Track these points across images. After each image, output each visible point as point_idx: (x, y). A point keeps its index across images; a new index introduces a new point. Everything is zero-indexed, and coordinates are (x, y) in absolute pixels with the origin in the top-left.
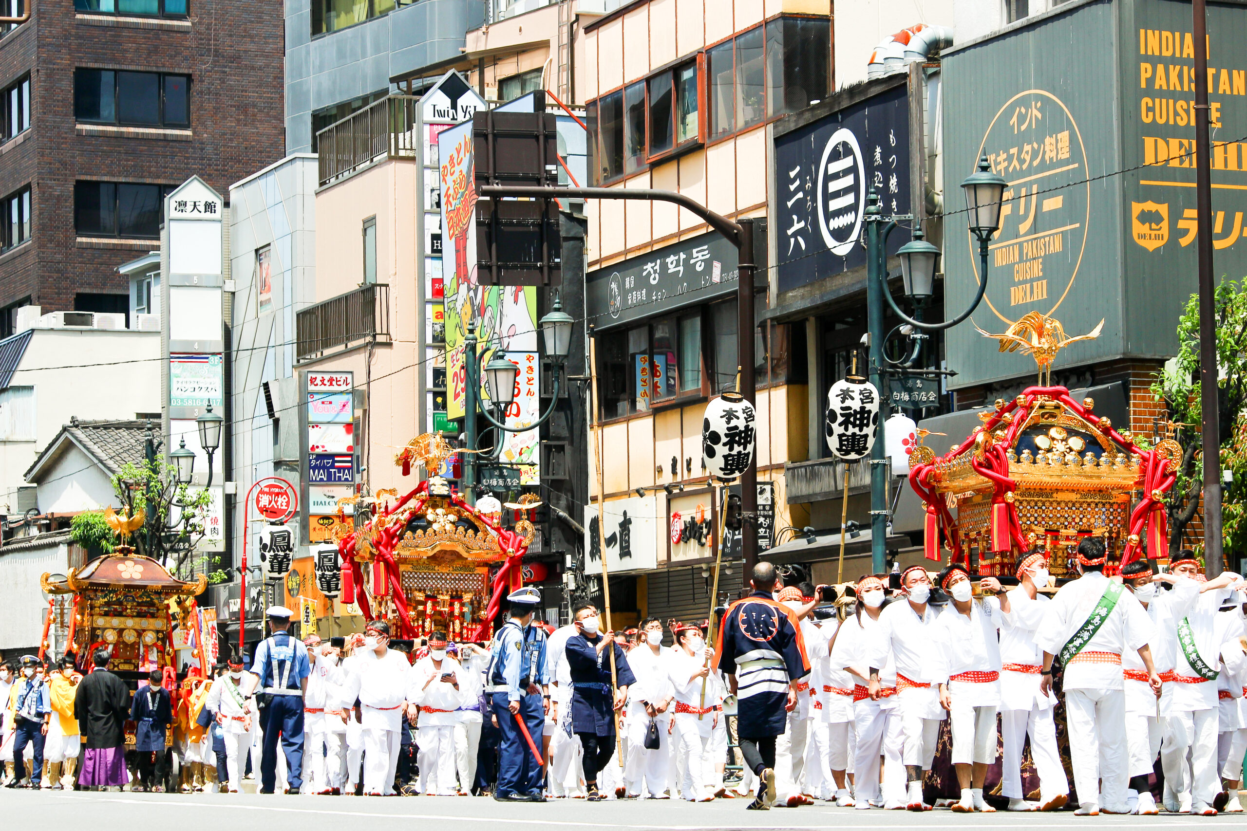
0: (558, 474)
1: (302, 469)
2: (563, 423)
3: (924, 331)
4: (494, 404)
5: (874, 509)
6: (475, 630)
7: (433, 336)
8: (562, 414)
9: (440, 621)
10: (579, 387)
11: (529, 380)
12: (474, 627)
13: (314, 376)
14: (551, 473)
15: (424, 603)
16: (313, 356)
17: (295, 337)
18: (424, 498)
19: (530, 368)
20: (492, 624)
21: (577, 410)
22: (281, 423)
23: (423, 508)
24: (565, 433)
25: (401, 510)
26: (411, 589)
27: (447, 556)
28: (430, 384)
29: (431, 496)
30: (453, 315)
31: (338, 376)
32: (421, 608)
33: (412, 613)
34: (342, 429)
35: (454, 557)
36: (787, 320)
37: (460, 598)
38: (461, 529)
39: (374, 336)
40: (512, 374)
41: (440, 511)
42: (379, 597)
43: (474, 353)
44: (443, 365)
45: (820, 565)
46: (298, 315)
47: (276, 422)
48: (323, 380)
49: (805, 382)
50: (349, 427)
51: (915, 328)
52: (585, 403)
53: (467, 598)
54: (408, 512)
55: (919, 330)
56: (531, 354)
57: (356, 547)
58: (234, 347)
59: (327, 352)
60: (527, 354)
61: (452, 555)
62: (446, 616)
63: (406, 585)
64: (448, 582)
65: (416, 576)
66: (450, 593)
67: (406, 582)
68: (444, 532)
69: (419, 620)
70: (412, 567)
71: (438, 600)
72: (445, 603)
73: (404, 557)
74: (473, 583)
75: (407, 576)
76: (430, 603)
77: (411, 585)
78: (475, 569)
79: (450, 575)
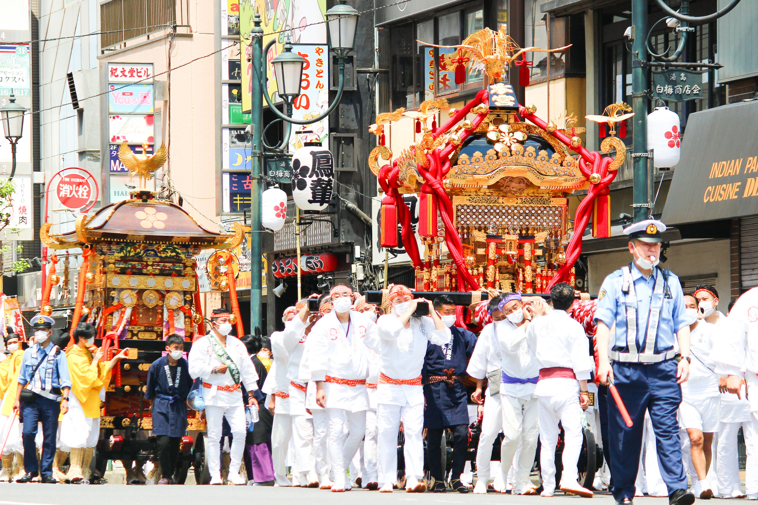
0: (347, 166)
1: (103, 159)
2: (353, 115)
3: (690, 24)
4: (281, 96)
5: (636, 203)
6: (551, 278)
7: (229, 28)
8: (352, 107)
9: (506, 268)
10: (368, 80)
11: (319, 73)
12: (550, 273)
13: (114, 67)
14: (340, 165)
15: (485, 246)
16: (118, 47)
17: (100, 28)
18: (483, 111)
19: (320, 61)
20: (573, 270)
21: (366, 103)
22: (85, 113)
23: (483, 124)
24: (354, 125)
25: (455, 127)
26: (468, 228)
27: (513, 184)
28: (225, 76)
29: (493, 108)
30: (247, 7)
31: (139, 67)
32: (481, 251)
33: (471, 258)
34: (142, 120)
35: (522, 185)
36: (564, 13)
37: (530, 238)
38: (531, 149)
39: (175, 28)
40: (299, 66)
41: (504, 127)
42: (429, 239)
43: (261, 46)
44: (238, 57)
45: (596, 256)
46: (102, 6)
47: (81, 113)
48: (123, 72)
49: (583, 76)
50: (150, 118)
51: (681, 21)
52: (374, 95)
53: (541, 237)
54: (463, 129)
55: (685, 23)
56: (321, 47)
57: (400, 175)
58: (42, 37)
59: (131, 43)
60: (316, 47)
61: (520, 183)
62: (514, 261)
63: (462, 222)
64: (515, 217)
65: (474, 211)
66: (518, 232)
67: (462, 219)
68: (509, 154)
69: (479, 267)
70: (469, 200)
71: (503, 241)
72: (513, 245)
73: (458, 187)
74: (548, 218)
75: (462, 210)
76: (492, 245)
77: (468, 222)
78: (550, 201)
79: (518, 208)
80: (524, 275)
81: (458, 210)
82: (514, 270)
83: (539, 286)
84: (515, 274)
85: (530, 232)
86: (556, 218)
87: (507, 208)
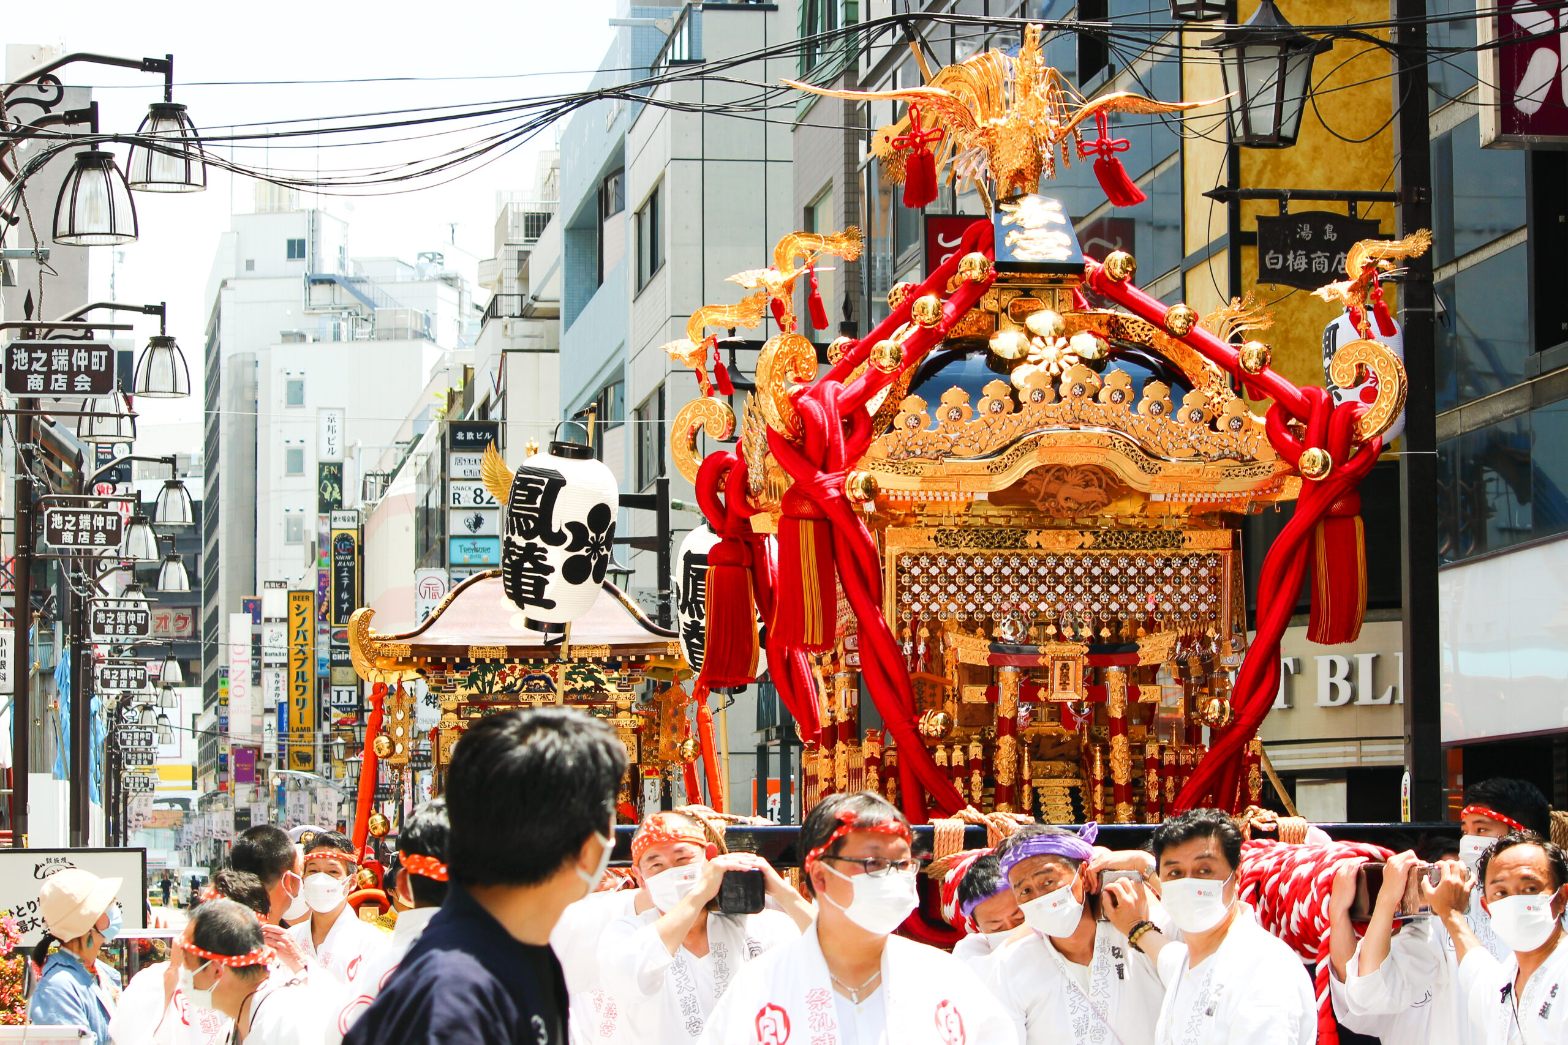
12: (1185, 757)
15: (987, 677)
26: (935, 625)
27: (1068, 488)
29: (1007, 268)
32: (975, 694)
35: (1096, 490)
37: (1124, 651)
38: (1117, 379)
41: (1041, 321)
53: (1157, 648)
61: (1087, 486)
62: (1079, 720)
63: (916, 607)
64: (1078, 589)
65: (952, 571)
66: (1086, 632)
67: (916, 597)
68: (1050, 394)
69: (970, 741)
70: (936, 538)
71: (1041, 661)
72: (1071, 674)
73: (900, 498)
74: (1176, 590)
75: (916, 571)
76: (1008, 674)
77: (934, 607)
78: (1181, 537)
79: (1087, 562)
80: (1106, 763)
81: (901, 571)
82: (1078, 748)
83: (1154, 794)
84: (1082, 762)
85: (1124, 631)
86: (1203, 589)
87: (1051, 562)
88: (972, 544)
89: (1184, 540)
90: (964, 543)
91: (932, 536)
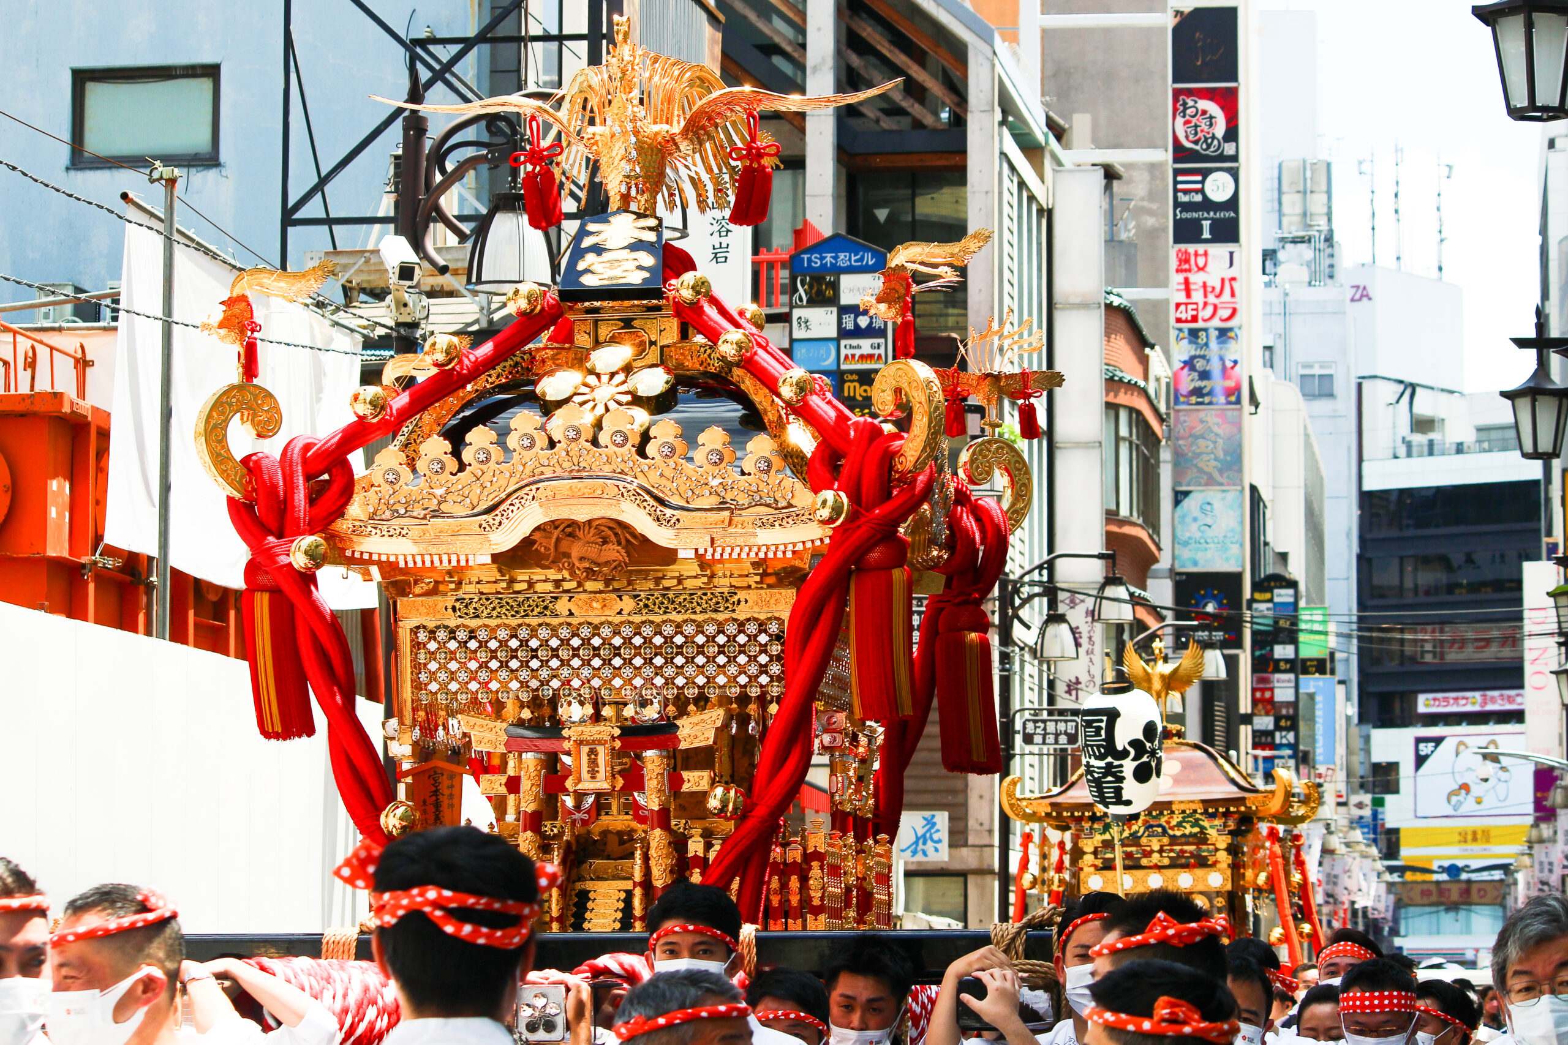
27: (582, 547)
35: (613, 549)
63: (433, 686)
64: (617, 662)
65: (473, 645)
67: (432, 676)
70: (454, 609)
71: (566, 746)
72: (600, 758)
74: (732, 660)
75: (432, 646)
77: (453, 687)
78: (735, 598)
79: (627, 631)
81: (417, 645)
86: (763, 659)
87: (585, 632)
88: (495, 613)
89: (739, 602)
90: (485, 612)
91: (449, 607)
